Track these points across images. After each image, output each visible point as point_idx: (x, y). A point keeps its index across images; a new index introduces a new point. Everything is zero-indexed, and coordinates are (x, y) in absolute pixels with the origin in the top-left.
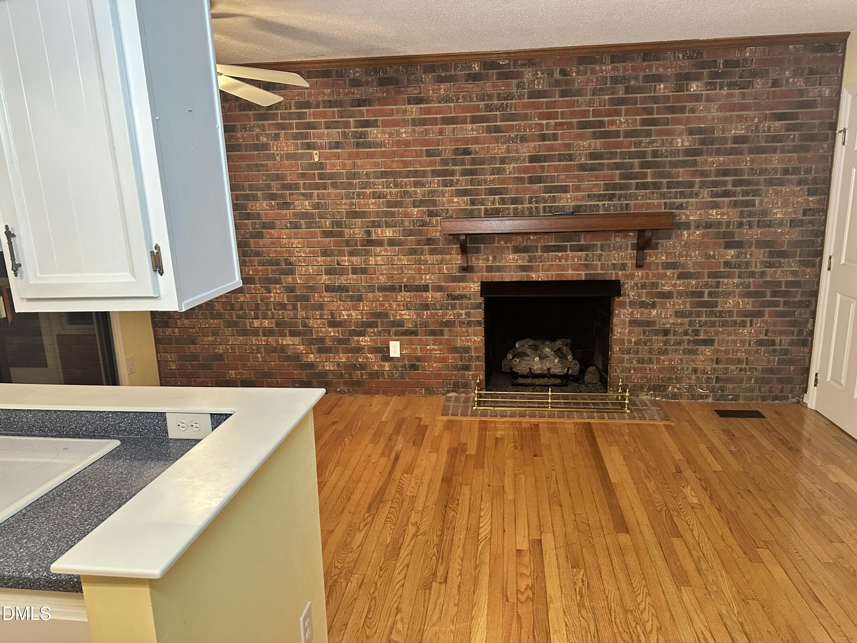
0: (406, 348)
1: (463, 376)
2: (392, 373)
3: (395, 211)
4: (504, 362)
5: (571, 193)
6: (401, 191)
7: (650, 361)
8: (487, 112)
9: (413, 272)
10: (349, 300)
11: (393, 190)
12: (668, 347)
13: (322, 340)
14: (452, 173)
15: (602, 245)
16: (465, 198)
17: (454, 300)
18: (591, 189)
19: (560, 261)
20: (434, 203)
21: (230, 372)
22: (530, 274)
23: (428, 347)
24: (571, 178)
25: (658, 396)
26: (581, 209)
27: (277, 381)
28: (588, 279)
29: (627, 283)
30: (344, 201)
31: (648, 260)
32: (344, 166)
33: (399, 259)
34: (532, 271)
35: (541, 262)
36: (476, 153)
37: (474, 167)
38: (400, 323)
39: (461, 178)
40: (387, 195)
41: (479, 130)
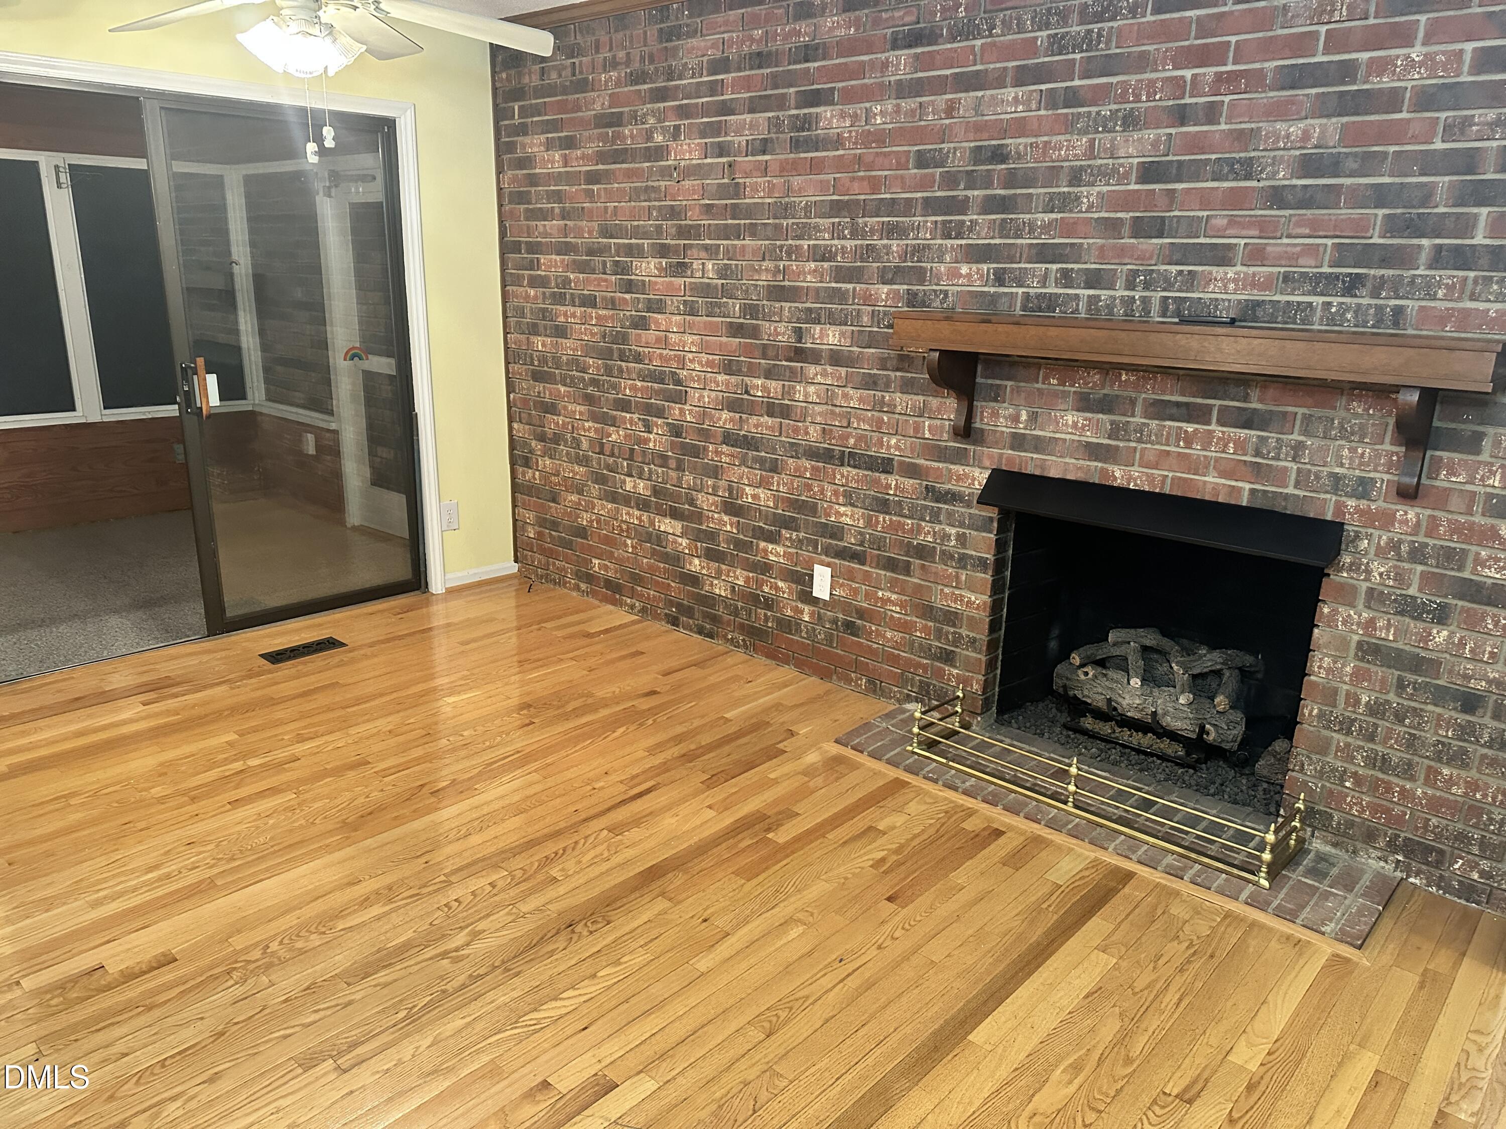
0: (842, 585)
1: (940, 674)
2: (814, 630)
3: (847, 290)
4: (1060, 669)
5: (1239, 268)
6: (862, 245)
7: (1407, 771)
8: (1052, 55)
9: (867, 427)
10: (758, 466)
11: (849, 244)
12: (1470, 748)
13: (711, 536)
14: (961, 206)
15: (1307, 419)
16: (985, 267)
17: (937, 501)
18: (1292, 259)
19: (1188, 445)
20: (920, 275)
21: (594, 560)
22: (1110, 467)
23: (880, 594)
24: (1243, 226)
25: (1417, 875)
26: (1260, 313)
27: (649, 594)
28: (1258, 504)
29: (1369, 537)
30: (765, 264)
31: (1443, 480)
32: (772, 188)
33: (845, 396)
34: (1116, 463)
35: (1139, 441)
36: (1019, 156)
37: (1012, 192)
38: (836, 532)
39: (980, 218)
40: (836, 254)
41: (1029, 101)
